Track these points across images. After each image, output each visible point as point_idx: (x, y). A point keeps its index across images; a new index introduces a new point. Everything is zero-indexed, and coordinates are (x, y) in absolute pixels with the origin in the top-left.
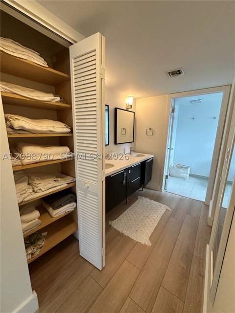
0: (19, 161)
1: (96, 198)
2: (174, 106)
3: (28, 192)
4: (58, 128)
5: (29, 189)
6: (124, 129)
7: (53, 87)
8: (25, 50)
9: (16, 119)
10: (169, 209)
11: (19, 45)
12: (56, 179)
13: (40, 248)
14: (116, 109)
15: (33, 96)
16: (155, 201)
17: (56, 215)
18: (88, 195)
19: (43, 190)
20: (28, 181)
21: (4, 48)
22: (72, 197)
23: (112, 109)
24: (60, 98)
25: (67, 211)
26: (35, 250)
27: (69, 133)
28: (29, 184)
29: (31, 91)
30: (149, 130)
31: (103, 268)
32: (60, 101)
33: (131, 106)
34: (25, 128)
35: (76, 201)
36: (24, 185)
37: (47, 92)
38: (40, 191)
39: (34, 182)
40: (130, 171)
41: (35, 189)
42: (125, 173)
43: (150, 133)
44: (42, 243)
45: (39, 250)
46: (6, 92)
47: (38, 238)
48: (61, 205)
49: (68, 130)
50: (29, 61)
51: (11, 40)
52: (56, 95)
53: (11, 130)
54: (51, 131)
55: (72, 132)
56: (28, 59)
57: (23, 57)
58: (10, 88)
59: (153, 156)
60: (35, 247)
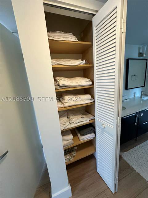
0: (62, 105)
1: (112, 138)
3: (67, 123)
4: (84, 82)
5: (68, 121)
7: (81, 55)
8: (65, 35)
9: (61, 80)
11: (62, 33)
12: (82, 116)
13: (73, 157)
14: (128, 60)
15: (69, 64)
17: (82, 139)
18: (105, 133)
19: (75, 123)
20: (68, 116)
21: (55, 38)
22: (92, 130)
24: (86, 61)
25: (89, 138)
26: (71, 157)
27: (91, 85)
28: (68, 118)
29: (68, 61)
31: (116, 192)
32: (86, 63)
34: (65, 85)
35: (95, 133)
36: (65, 119)
37: (77, 59)
38: (73, 123)
39: (70, 117)
41: (71, 122)
42: (137, 116)
44: (74, 154)
45: (73, 158)
46: (56, 65)
47: (72, 149)
48: (85, 134)
49: (91, 83)
50: (67, 41)
51: (58, 31)
52: (82, 59)
53: (58, 87)
54: (80, 85)
55: (93, 84)
56: (67, 40)
57: (64, 39)
58: (58, 62)
60: (71, 155)
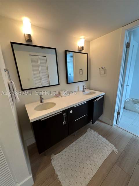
2: (130, 40)
6: (81, 70)
10: (116, 151)
14: (66, 52)
16: (103, 136)
23: (61, 52)
30: (102, 69)
33: (83, 47)
40: (71, 112)
43: (103, 72)
59: (104, 94)
